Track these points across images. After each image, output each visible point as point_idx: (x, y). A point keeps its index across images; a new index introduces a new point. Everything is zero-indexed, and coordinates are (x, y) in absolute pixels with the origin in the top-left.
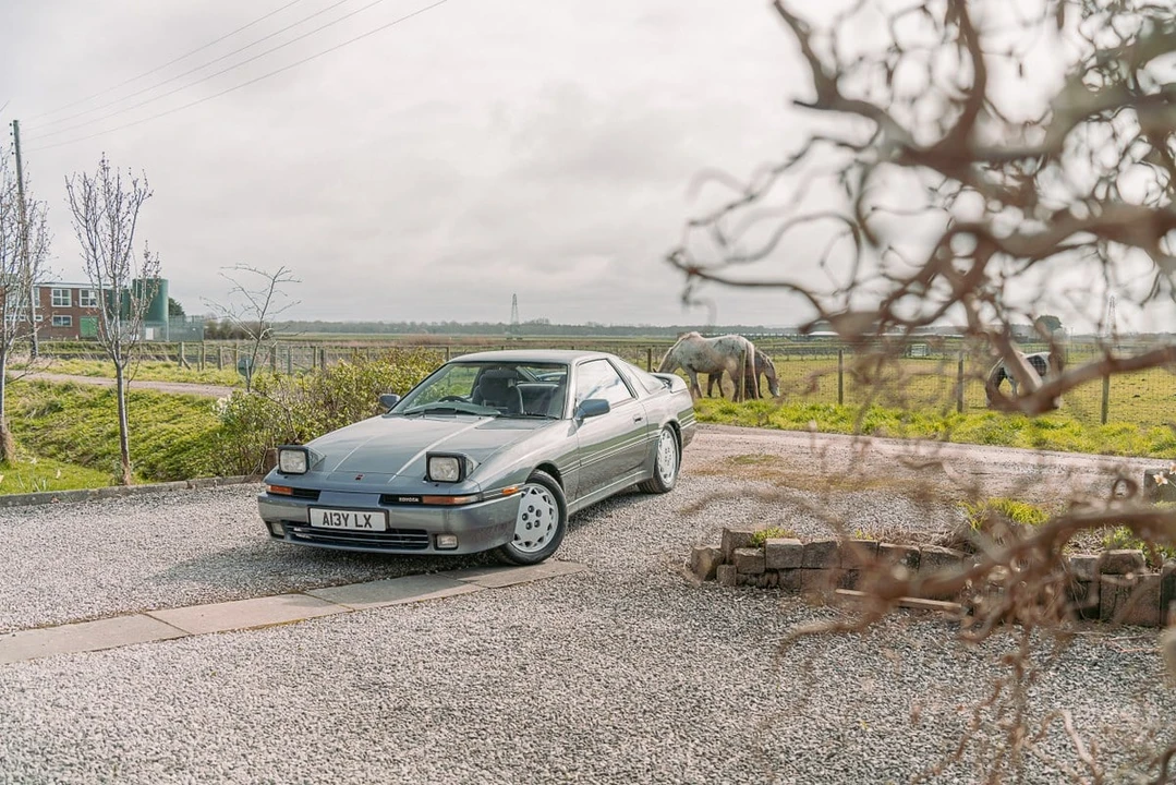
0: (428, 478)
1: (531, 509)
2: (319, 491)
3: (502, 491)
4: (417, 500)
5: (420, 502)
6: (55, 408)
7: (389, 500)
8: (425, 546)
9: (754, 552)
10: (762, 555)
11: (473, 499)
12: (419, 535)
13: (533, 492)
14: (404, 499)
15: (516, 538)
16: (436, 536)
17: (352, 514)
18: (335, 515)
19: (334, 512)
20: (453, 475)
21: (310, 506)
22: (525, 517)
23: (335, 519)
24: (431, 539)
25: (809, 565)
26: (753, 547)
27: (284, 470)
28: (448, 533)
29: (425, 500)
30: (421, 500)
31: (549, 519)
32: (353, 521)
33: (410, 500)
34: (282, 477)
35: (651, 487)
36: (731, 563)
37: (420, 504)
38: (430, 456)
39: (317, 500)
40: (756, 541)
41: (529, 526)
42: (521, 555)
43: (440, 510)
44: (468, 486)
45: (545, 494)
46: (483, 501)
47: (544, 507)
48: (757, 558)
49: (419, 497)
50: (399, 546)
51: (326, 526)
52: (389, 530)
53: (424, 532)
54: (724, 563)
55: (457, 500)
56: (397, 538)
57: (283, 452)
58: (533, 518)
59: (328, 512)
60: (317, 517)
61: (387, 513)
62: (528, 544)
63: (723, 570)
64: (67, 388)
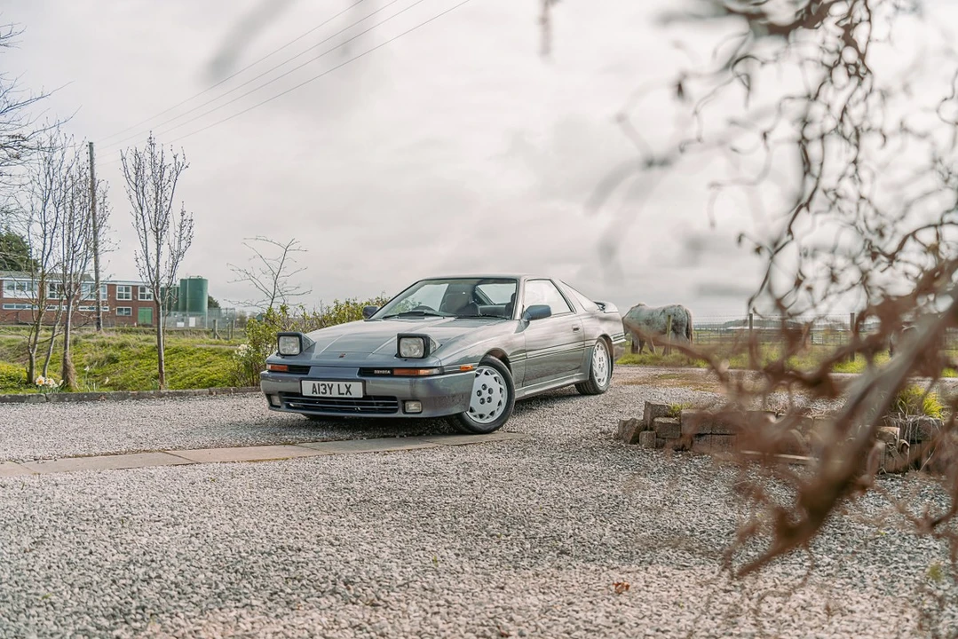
0: (399, 355)
1: (484, 387)
2: (309, 367)
3: (460, 367)
5: (392, 372)
6: (113, 360)
7: (366, 372)
8: (395, 411)
9: (671, 421)
10: (678, 423)
11: (435, 371)
12: (390, 401)
13: (486, 374)
14: (378, 372)
15: (472, 411)
16: (404, 402)
17: (335, 384)
19: (321, 383)
20: (419, 353)
21: (301, 380)
22: (479, 393)
23: (322, 388)
24: (400, 404)
25: (718, 432)
26: (670, 416)
27: (282, 352)
28: (414, 399)
29: (396, 372)
30: (392, 373)
31: (499, 396)
32: (336, 390)
33: (383, 372)
34: (279, 358)
35: (587, 388)
36: (651, 429)
37: (392, 375)
38: (400, 337)
39: (307, 374)
40: (673, 411)
41: (483, 401)
42: (475, 425)
43: (408, 380)
44: (432, 362)
45: (496, 375)
46: (443, 374)
47: (496, 386)
48: (674, 425)
50: (374, 411)
51: (315, 395)
52: (366, 397)
53: (394, 398)
54: (646, 429)
55: (422, 372)
56: (372, 404)
57: (282, 338)
58: (485, 394)
59: (316, 383)
60: (307, 388)
61: (364, 382)
62: (481, 416)
63: (644, 436)
64: (122, 346)
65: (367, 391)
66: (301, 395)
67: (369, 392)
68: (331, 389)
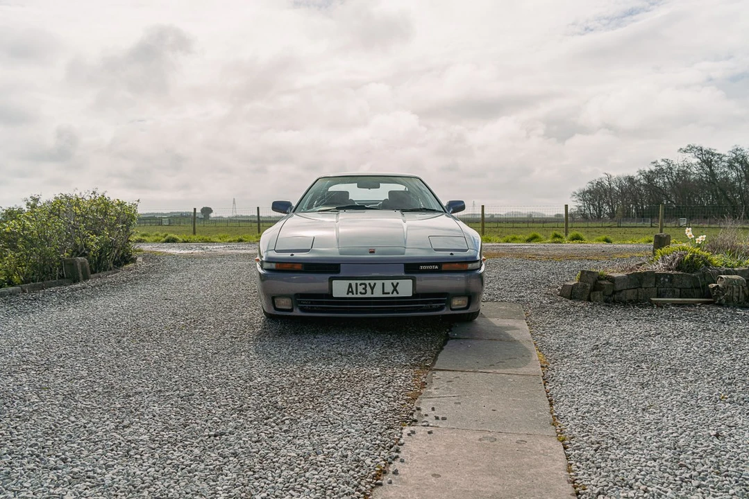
4: (437, 267)
7: (413, 268)
14: (425, 267)
17: (379, 283)
18: (361, 285)
19: (359, 282)
21: (331, 280)
23: (360, 289)
29: (444, 267)
30: (440, 267)
32: (379, 289)
33: (431, 267)
39: (338, 272)
49: (439, 264)
51: (350, 295)
52: (415, 295)
59: (353, 283)
60: (340, 289)
65: (417, 288)
66: (330, 295)
67: (419, 290)
68: (372, 289)
